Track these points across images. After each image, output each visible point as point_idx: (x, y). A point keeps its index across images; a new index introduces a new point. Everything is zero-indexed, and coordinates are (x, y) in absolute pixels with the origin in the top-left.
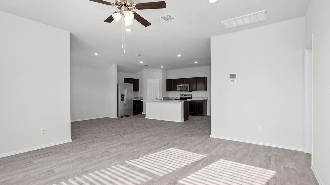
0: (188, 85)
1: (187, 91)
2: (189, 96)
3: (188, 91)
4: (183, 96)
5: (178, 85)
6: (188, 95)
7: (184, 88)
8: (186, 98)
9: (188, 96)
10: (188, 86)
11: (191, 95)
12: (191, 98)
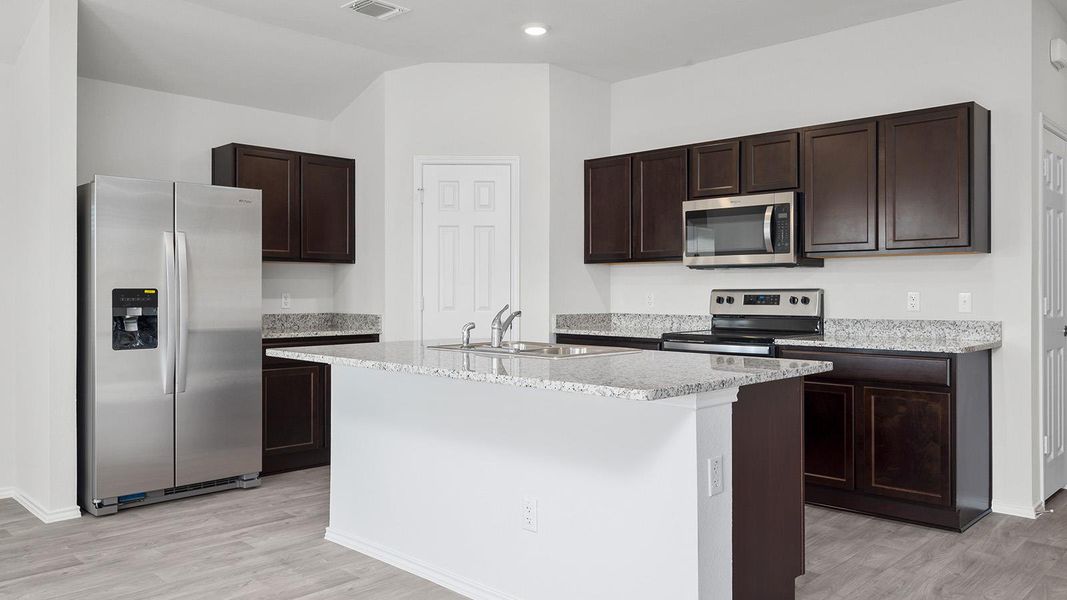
0: (788, 198)
1: (779, 258)
2: (800, 310)
3: (790, 257)
4: (739, 308)
5: (688, 206)
6: (785, 298)
7: (744, 226)
8: (764, 332)
9: (784, 309)
10: (784, 207)
11: (814, 297)
12: (811, 326)
